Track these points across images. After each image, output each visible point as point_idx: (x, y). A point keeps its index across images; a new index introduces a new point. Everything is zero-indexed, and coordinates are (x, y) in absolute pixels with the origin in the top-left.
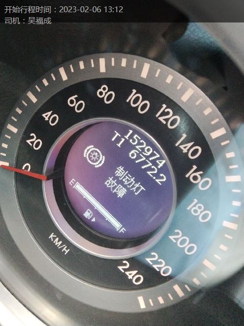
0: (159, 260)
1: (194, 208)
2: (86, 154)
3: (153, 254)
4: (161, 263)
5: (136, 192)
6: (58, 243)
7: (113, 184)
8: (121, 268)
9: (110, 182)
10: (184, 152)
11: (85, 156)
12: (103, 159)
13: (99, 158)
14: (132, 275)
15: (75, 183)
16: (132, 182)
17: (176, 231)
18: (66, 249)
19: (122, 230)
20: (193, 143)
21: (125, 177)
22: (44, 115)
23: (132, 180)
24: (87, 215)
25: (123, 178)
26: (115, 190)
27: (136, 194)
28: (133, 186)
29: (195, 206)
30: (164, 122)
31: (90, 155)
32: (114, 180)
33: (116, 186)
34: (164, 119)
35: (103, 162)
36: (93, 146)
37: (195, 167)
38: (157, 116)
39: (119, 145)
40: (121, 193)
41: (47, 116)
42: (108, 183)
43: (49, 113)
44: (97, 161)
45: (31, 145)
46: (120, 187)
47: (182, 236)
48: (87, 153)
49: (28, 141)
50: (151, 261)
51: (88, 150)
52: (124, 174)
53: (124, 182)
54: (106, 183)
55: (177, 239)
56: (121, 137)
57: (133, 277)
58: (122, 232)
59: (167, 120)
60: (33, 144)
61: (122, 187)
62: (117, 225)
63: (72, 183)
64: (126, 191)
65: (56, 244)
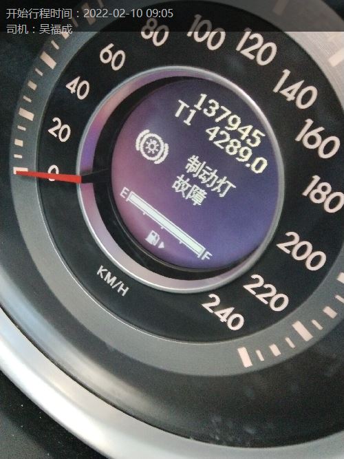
0: (267, 286)
1: (315, 192)
2: (139, 146)
3: (254, 276)
4: (269, 290)
5: (222, 192)
6: (110, 280)
7: (185, 186)
8: (207, 306)
9: (180, 184)
10: (289, 99)
11: (138, 149)
12: (165, 148)
13: (159, 148)
14: (226, 315)
15: (128, 193)
16: (214, 178)
17: (289, 234)
18: (124, 288)
19: (205, 256)
20: (302, 82)
21: (201, 172)
22: (68, 86)
23: (213, 174)
24: (152, 239)
25: (200, 174)
26: (189, 196)
27: (222, 195)
28: (216, 185)
29: (315, 187)
30: (251, 57)
31: (145, 145)
32: (185, 179)
33: (189, 189)
34: (250, 52)
35: (166, 154)
36: (147, 131)
37: (309, 122)
38: (238, 48)
39: (188, 122)
40: (198, 197)
41: (73, 86)
42: (177, 185)
43: (76, 81)
44: (156, 153)
45: (55, 135)
46: (195, 188)
47: (300, 241)
48: (140, 143)
49: (51, 131)
50: (253, 289)
51: (142, 139)
52: (200, 167)
53: (201, 180)
54: (174, 186)
55: (291, 248)
56: (189, 109)
57: (227, 319)
58: (206, 259)
59: (254, 53)
60: (57, 134)
61: (198, 188)
62: (197, 248)
63: (124, 194)
64: (206, 193)
65: (108, 282)
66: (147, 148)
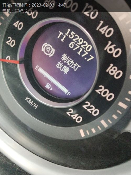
3: (86, 102)
4: (92, 108)
5: (75, 69)
7: (61, 66)
10: (102, 33)
11: (42, 50)
14: (75, 117)
15: (39, 68)
16: (72, 63)
18: (36, 105)
20: (108, 26)
22: (14, 24)
25: (67, 61)
26: (62, 70)
28: (73, 66)
29: (111, 68)
30: (88, 15)
31: (45, 49)
32: (61, 63)
36: (46, 43)
37: (110, 43)
39: (62, 40)
45: (9, 44)
46: (65, 67)
47: (104, 89)
48: (43, 48)
49: (7, 42)
51: (44, 46)
52: (67, 58)
55: (101, 92)
56: (63, 35)
62: (65, 90)
64: (69, 69)
65: (30, 103)
66: (46, 50)
